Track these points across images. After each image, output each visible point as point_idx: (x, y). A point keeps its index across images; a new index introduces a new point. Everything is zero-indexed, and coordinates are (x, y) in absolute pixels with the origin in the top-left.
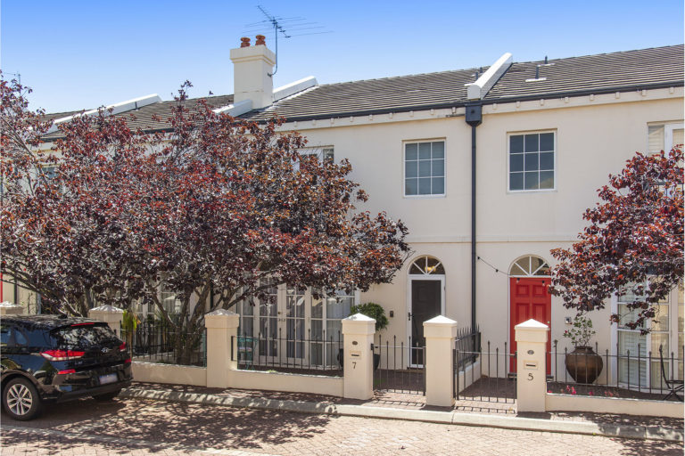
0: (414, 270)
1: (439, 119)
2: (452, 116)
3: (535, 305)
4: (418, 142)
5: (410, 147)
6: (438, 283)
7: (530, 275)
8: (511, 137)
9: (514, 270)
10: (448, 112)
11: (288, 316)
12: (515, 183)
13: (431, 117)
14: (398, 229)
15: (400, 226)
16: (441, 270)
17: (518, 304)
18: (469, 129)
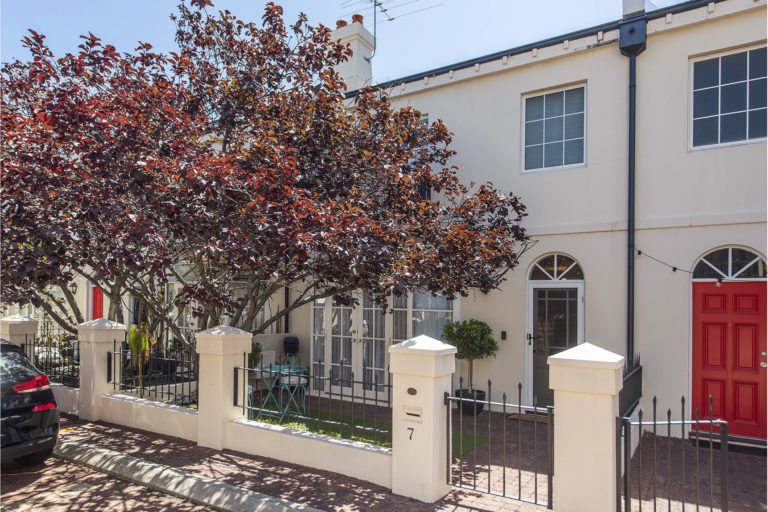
0: (536, 274)
1: (577, 53)
2: (597, 46)
3: (736, 325)
4: (544, 93)
5: (533, 103)
6: (574, 292)
7: (730, 278)
8: (696, 64)
9: (700, 270)
10: (591, 40)
11: (364, 335)
12: (704, 134)
13: (565, 52)
14: (510, 208)
15: (514, 203)
16: (577, 273)
17: (706, 325)
18: (626, 61)
